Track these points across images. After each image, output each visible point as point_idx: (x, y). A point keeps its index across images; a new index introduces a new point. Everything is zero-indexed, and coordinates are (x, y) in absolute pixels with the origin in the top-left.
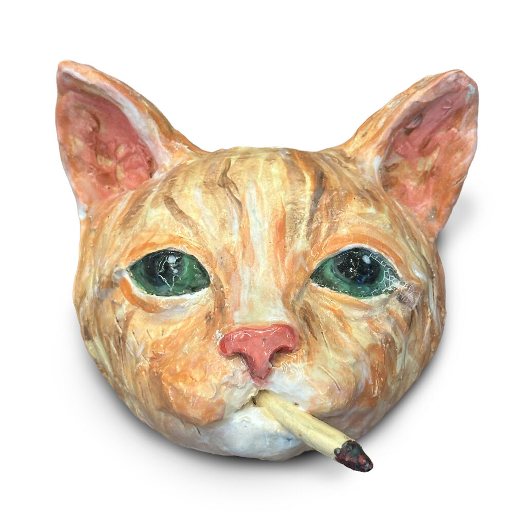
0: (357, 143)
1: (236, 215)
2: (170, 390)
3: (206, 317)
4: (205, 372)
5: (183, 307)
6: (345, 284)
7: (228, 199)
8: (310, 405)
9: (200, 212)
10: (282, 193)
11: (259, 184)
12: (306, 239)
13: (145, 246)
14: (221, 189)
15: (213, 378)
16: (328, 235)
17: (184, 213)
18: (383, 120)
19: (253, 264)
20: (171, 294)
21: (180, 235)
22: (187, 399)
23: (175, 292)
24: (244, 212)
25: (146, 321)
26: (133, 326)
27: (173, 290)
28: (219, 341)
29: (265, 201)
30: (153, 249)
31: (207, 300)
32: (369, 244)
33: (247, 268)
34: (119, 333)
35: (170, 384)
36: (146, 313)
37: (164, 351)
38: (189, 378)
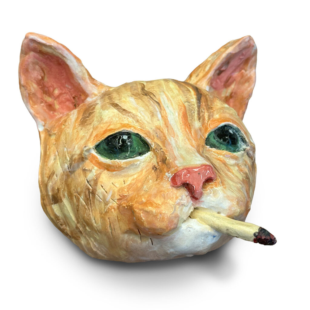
0: (193, 80)
1: (157, 110)
2: (141, 213)
3: (153, 169)
4: (165, 198)
5: (136, 165)
6: (223, 145)
7: (150, 101)
8: (228, 211)
9: (136, 109)
10: (181, 97)
11: (166, 92)
12: (199, 121)
13: (105, 132)
14: (145, 97)
15: (170, 201)
16: (209, 119)
17: (126, 111)
18: (209, 66)
19: (174, 136)
20: (127, 158)
21: (128, 123)
22: (155, 216)
23: (130, 156)
24: (162, 108)
25: (111, 178)
26: (101, 182)
27: (129, 155)
28: (170, 179)
29: (173, 102)
30: (112, 132)
31: (151, 159)
32: (232, 123)
33: (172, 138)
34: (89, 189)
35: (140, 210)
36: (111, 173)
37: (128, 193)
38: (154, 203)
